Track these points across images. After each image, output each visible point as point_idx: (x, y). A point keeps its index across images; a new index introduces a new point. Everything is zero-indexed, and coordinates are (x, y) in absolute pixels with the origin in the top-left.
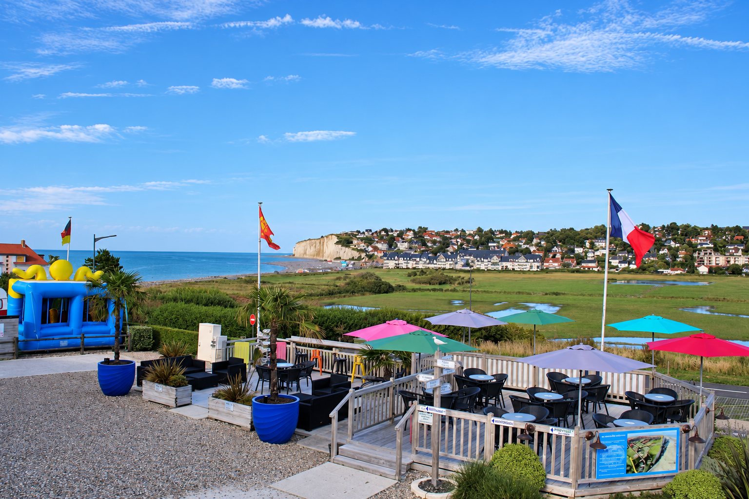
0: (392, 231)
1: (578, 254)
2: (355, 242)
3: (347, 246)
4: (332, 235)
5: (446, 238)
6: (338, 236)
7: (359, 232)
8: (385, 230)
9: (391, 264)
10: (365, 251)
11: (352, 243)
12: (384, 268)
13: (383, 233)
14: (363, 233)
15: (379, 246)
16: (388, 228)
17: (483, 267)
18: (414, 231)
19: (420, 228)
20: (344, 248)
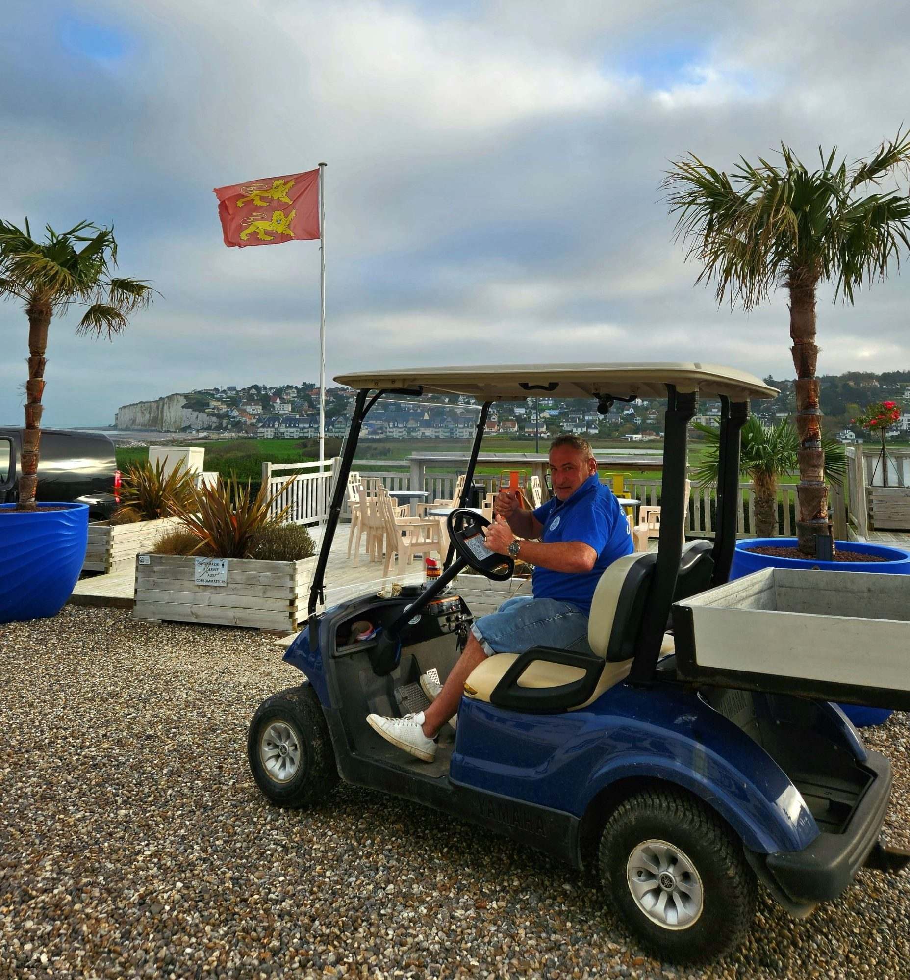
0: (265, 388)
1: (520, 416)
2: (213, 403)
3: (200, 411)
4: (177, 394)
5: (342, 397)
6: (186, 396)
7: (216, 390)
8: (255, 387)
9: (269, 433)
10: (227, 416)
11: (208, 405)
12: (259, 439)
13: (253, 391)
14: (224, 391)
15: (249, 409)
16: (260, 385)
17: (396, 434)
18: (296, 387)
19: (304, 384)
20: (196, 413)
